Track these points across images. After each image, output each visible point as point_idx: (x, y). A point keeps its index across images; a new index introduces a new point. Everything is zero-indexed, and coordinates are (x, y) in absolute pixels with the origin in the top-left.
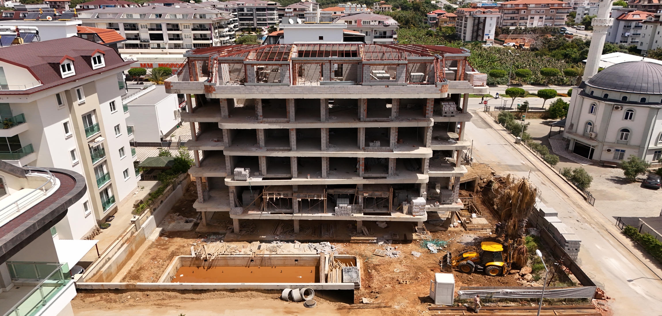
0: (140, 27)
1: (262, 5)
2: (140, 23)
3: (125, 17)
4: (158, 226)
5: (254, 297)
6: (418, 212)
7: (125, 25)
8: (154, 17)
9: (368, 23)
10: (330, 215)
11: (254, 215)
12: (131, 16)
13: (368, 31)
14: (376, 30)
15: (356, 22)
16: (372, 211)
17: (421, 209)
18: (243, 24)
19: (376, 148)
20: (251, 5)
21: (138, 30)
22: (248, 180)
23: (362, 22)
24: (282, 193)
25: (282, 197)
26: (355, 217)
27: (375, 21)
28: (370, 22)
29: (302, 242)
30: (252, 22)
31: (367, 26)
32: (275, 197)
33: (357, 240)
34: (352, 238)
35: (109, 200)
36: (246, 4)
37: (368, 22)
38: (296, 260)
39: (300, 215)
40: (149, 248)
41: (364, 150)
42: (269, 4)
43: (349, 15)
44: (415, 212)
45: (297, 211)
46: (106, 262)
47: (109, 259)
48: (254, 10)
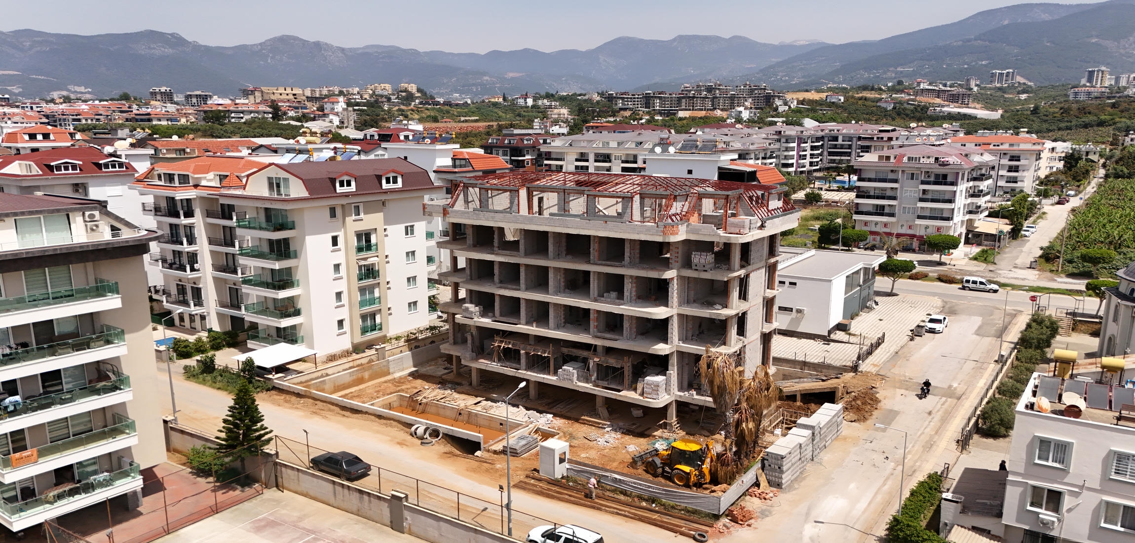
0: (613, 158)
1: (869, 132)
2: (614, 153)
3: (601, 146)
4: (415, 366)
5: (391, 426)
6: (650, 394)
7: (597, 155)
8: (633, 146)
9: (916, 160)
10: (555, 378)
11: (485, 364)
12: (608, 143)
13: (915, 172)
14: (928, 172)
15: (895, 158)
16: (605, 384)
17: (653, 390)
18: (835, 160)
19: (609, 300)
20: (852, 131)
21: (610, 161)
22: (476, 319)
23: (905, 159)
24: (512, 342)
25: (510, 346)
26: (578, 386)
27: (929, 157)
28: (920, 158)
29: (527, 409)
30: (849, 158)
31: (913, 164)
32: (503, 345)
33: (587, 420)
34: (583, 417)
35: (375, 326)
36: (843, 130)
37: (916, 158)
38: (501, 424)
39: (524, 372)
40: (386, 382)
41: (596, 300)
42: (881, 131)
43: (900, 147)
44: (647, 393)
45: (524, 368)
46: (322, 376)
47: (327, 375)
48: (855, 139)
